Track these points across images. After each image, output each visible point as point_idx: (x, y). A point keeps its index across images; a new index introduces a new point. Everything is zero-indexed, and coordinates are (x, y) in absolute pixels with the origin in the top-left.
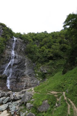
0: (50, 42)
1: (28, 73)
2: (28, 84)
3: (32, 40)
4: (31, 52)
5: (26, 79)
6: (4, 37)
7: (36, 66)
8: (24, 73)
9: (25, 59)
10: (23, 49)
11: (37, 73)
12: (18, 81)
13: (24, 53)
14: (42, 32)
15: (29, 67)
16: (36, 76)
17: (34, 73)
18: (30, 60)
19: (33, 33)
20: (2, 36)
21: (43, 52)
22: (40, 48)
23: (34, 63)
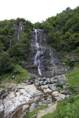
0: (76, 23)
1: (54, 62)
2: (56, 72)
3: (53, 27)
5: (53, 68)
6: (26, 33)
7: (62, 55)
8: (50, 62)
10: (45, 40)
11: (64, 62)
12: (46, 69)
13: (47, 43)
15: (55, 57)
16: (63, 65)
17: (61, 61)
18: (54, 50)
19: (52, 18)
20: (25, 31)
21: (68, 38)
23: (59, 52)
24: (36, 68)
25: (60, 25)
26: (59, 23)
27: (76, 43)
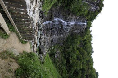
1: (54, 39)
3: (84, 39)
4: (73, 39)
5: (49, 37)
6: (87, 13)
7: (60, 46)
8: (54, 34)
9: (66, 35)
10: (75, 31)
11: (54, 48)
14: (92, 48)
15: (59, 39)
16: (51, 47)
17: (54, 45)
18: (65, 39)
19: (91, 40)
20: (89, 11)
21: (74, 52)
22: (77, 49)
23: (63, 44)
24: (50, 20)
25: (84, 46)
26: (85, 45)
27: (70, 59)
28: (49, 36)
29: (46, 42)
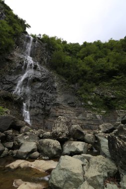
1: (65, 101)
8: (55, 100)
11: (89, 100)
12: (46, 113)
16: (87, 107)
18: (64, 79)
23: (74, 83)
28: (61, 111)
29: (76, 118)
